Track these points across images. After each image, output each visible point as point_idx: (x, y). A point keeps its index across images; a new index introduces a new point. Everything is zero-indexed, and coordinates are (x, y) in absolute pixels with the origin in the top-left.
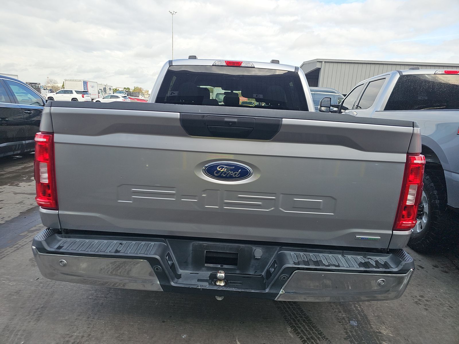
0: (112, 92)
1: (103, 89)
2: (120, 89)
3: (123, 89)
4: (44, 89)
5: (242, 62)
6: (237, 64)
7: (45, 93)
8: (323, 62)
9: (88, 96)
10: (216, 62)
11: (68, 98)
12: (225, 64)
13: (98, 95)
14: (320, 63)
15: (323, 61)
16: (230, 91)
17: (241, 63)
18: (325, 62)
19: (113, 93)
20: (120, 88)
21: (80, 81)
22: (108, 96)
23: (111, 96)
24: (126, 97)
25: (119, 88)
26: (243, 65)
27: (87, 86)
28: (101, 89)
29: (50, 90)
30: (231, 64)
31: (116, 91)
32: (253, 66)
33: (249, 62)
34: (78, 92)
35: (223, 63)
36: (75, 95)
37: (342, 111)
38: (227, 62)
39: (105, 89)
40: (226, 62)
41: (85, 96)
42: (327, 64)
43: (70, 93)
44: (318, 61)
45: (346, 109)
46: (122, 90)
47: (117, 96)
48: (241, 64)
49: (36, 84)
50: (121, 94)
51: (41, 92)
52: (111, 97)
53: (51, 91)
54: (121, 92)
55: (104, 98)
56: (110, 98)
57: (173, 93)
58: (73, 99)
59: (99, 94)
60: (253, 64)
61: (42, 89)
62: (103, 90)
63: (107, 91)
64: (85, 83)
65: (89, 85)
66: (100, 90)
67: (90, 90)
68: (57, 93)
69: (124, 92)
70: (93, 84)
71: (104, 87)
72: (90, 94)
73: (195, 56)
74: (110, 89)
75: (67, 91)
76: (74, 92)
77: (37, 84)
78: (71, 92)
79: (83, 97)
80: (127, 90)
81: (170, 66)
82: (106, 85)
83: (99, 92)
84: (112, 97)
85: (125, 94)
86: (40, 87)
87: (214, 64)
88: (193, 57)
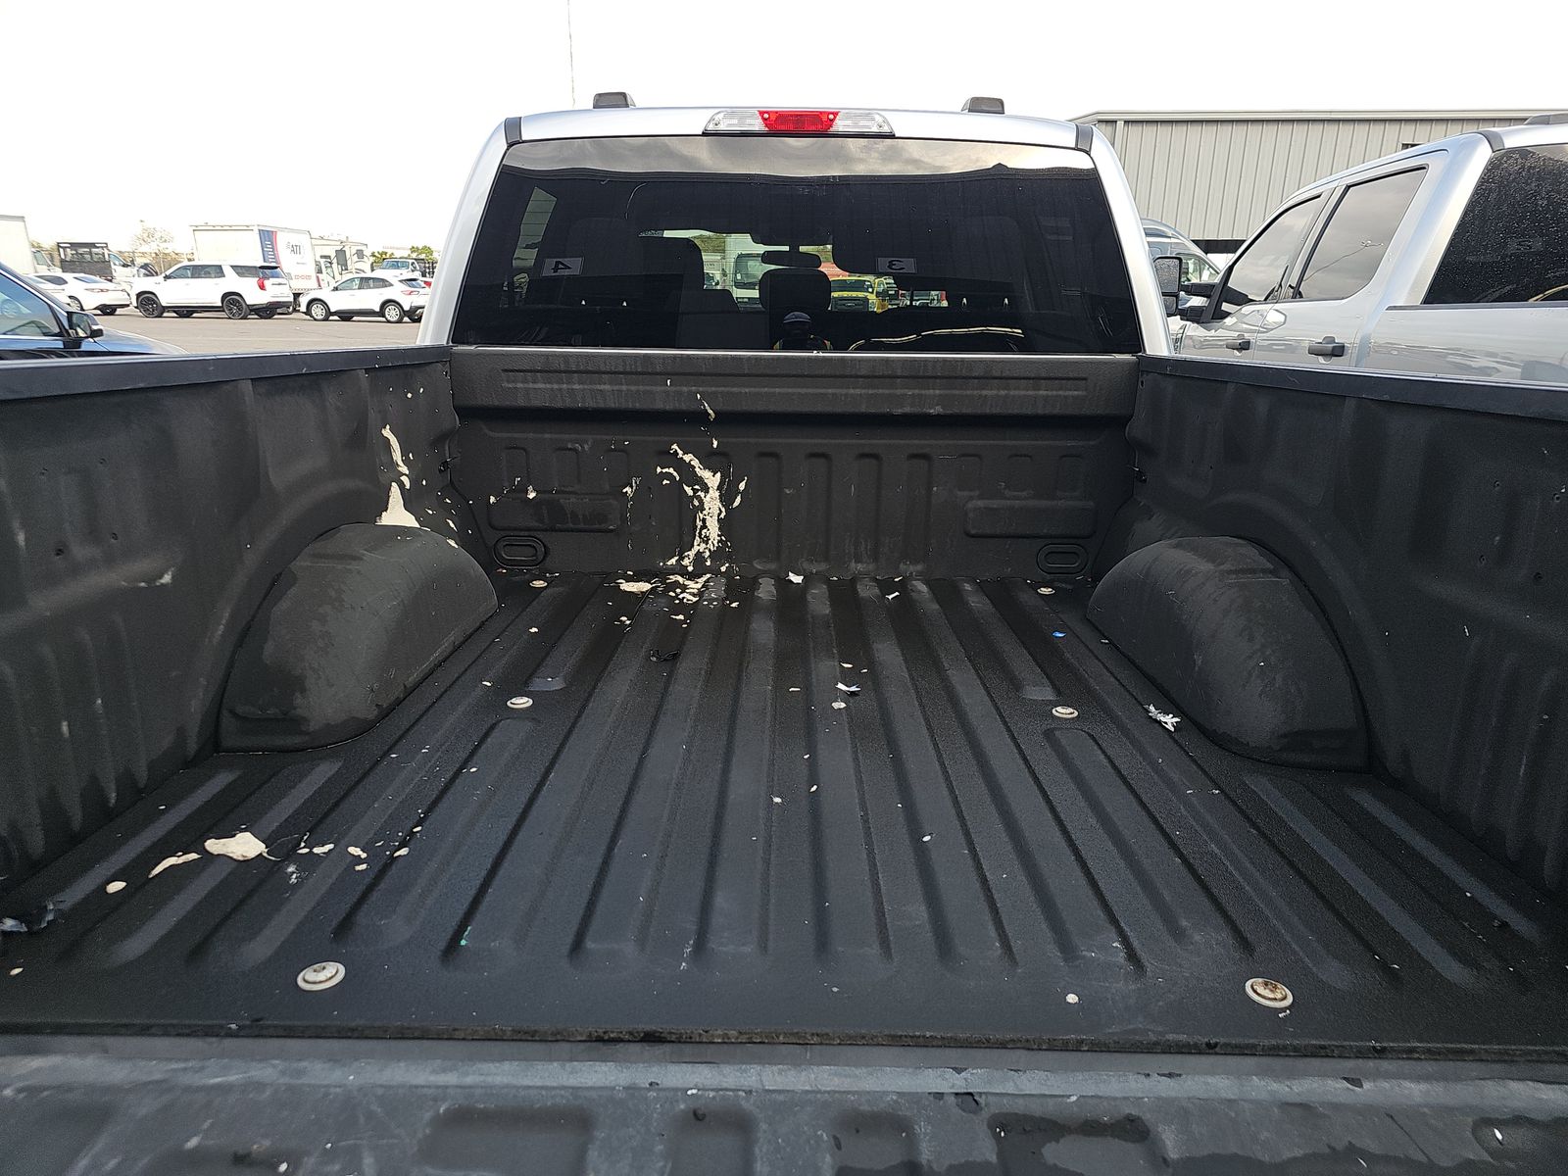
0: (366, 265)
1: (333, 255)
2: (398, 254)
3: (410, 252)
4: (124, 266)
5: (835, 114)
6: (812, 125)
7: (128, 279)
8: (1120, 124)
9: (280, 284)
10: (721, 116)
11: (208, 292)
12: (758, 125)
13: (318, 277)
14: (1109, 129)
15: (1120, 120)
16: (787, 248)
17: (831, 117)
18: (1127, 122)
19: (373, 270)
20: (398, 249)
21: (248, 229)
22: (353, 280)
23: (362, 278)
24: (415, 280)
25: (393, 248)
26: (840, 126)
27: (274, 249)
28: (329, 257)
29: (145, 266)
30: (786, 125)
31: (381, 260)
32: (886, 129)
33: (868, 114)
34: (242, 271)
35: (753, 122)
36: (232, 283)
37: (1226, 307)
38: (766, 116)
39: (341, 254)
40: (762, 113)
41: (267, 283)
42: (1134, 130)
43: (213, 275)
44: (1100, 121)
45: (1242, 300)
46: (406, 256)
47: (383, 280)
48: (832, 121)
49: (93, 245)
50: (397, 272)
51: (114, 274)
52: (361, 284)
53: (149, 270)
54: (396, 265)
55: (336, 289)
56: (359, 288)
57: (560, 266)
58: (225, 296)
59: (319, 275)
60: (885, 121)
61: (115, 264)
62: (335, 261)
63: (349, 262)
64: (267, 237)
65: (282, 241)
66: (322, 261)
67: (287, 261)
68: (167, 277)
69: (411, 261)
70: (295, 239)
71: (339, 248)
72: (289, 276)
73: (624, 95)
74: (360, 254)
75: (203, 267)
76: (227, 270)
77: (98, 247)
78: (217, 271)
79: (262, 287)
80: (423, 256)
81: (510, 145)
82: (345, 240)
83: (317, 264)
84: (365, 282)
85: (413, 271)
86: (107, 256)
87: (711, 127)
88: (613, 100)
